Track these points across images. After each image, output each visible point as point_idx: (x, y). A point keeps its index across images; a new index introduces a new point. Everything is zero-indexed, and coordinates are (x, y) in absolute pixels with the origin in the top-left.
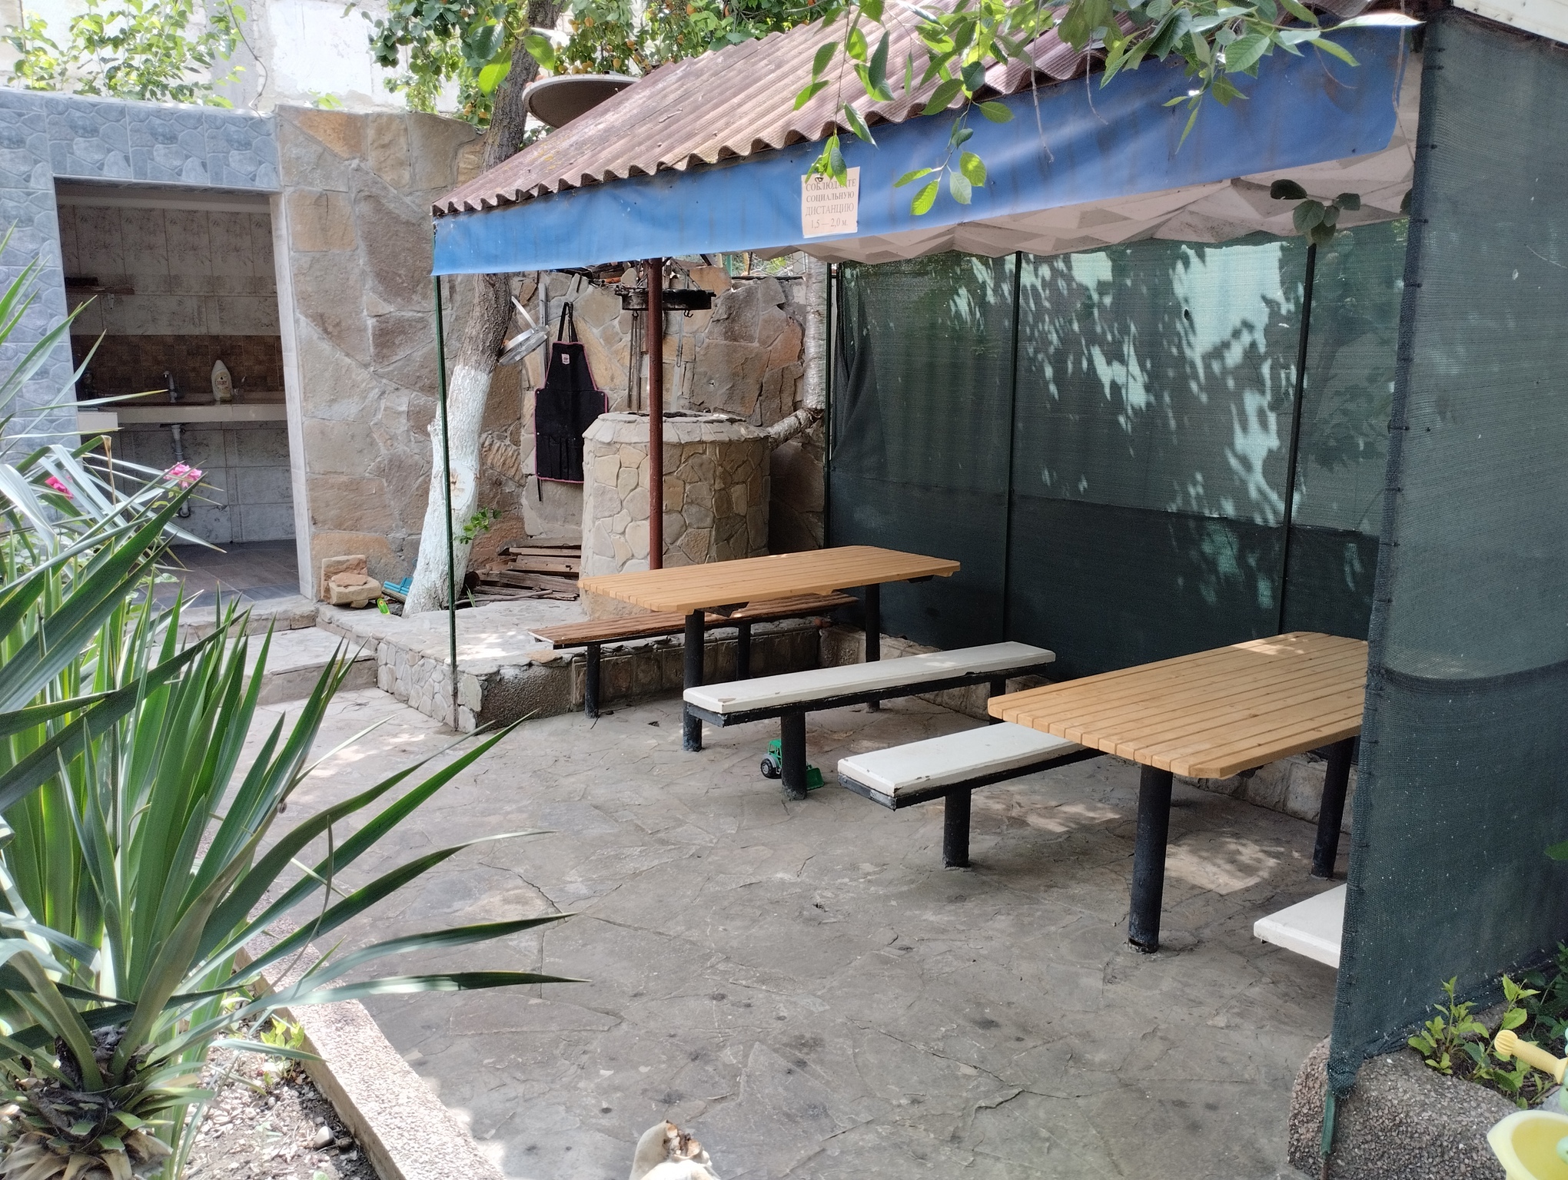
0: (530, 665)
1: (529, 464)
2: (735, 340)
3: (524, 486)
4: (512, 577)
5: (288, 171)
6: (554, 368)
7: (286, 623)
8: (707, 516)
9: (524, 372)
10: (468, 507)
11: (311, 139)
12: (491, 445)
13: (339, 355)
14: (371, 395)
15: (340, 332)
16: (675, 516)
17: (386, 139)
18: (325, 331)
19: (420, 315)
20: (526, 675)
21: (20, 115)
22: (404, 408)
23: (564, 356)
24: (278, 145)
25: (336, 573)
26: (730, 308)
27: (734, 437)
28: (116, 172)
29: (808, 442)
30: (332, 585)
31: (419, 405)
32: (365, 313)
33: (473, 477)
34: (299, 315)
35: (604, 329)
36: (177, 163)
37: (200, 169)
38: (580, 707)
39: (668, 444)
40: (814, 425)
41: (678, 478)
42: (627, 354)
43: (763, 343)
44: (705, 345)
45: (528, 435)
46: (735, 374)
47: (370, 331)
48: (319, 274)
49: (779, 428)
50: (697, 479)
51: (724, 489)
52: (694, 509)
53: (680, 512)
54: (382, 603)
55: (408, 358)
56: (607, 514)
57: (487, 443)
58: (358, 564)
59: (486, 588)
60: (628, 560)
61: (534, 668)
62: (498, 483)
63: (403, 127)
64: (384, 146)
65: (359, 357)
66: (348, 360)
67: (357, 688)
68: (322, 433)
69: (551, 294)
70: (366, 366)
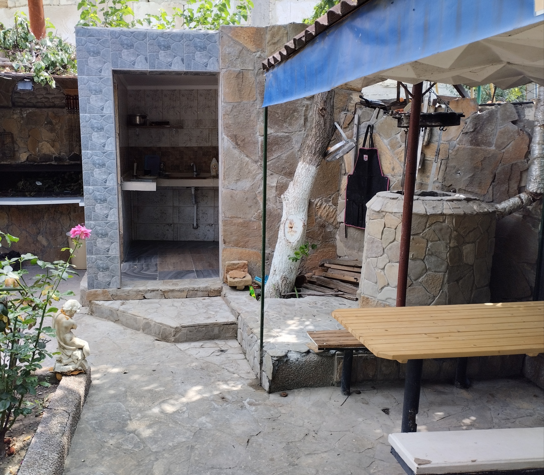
0: (308, 352)
1: (341, 217)
2: (478, 145)
3: (338, 228)
4: (324, 281)
5: (224, 60)
6: (359, 162)
7: (206, 293)
8: (442, 264)
9: (343, 165)
10: (298, 241)
11: (236, 43)
12: (321, 205)
13: (243, 156)
14: (258, 177)
15: (244, 144)
16: (419, 262)
17: (276, 40)
18: (237, 144)
19: (287, 134)
20: (304, 359)
21: (99, 40)
22: (274, 184)
23: (365, 156)
24: (220, 47)
25: (232, 270)
26: (476, 124)
27: (468, 212)
28: (141, 66)
29: (527, 215)
30: (228, 277)
31: (282, 183)
32: (258, 134)
33: (302, 224)
34: (224, 136)
35: (391, 140)
36: (169, 60)
37: (181, 62)
38: (338, 384)
39: (417, 214)
40: (534, 204)
41: (423, 238)
42: (403, 154)
43: (498, 147)
44: (456, 149)
45: (342, 201)
46: (475, 168)
47: (260, 144)
48: (235, 114)
49: (505, 205)
50: (437, 238)
51: (457, 247)
52: (433, 259)
53: (423, 260)
54: (251, 289)
55: (279, 157)
56: (374, 255)
57: (319, 204)
58: (244, 266)
59: (309, 285)
60: (385, 286)
61: (311, 355)
62: (323, 226)
63: (286, 32)
64: (274, 44)
65: (253, 157)
66: (247, 159)
67: (226, 338)
68: (232, 197)
69: (362, 120)
70: (256, 162)
